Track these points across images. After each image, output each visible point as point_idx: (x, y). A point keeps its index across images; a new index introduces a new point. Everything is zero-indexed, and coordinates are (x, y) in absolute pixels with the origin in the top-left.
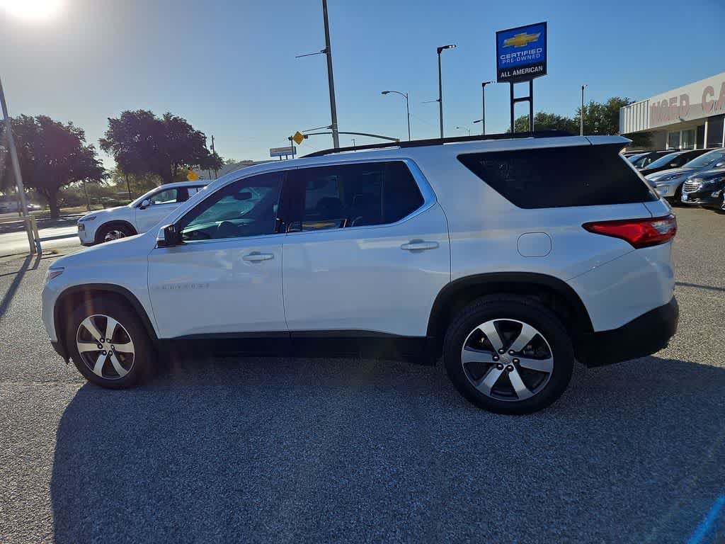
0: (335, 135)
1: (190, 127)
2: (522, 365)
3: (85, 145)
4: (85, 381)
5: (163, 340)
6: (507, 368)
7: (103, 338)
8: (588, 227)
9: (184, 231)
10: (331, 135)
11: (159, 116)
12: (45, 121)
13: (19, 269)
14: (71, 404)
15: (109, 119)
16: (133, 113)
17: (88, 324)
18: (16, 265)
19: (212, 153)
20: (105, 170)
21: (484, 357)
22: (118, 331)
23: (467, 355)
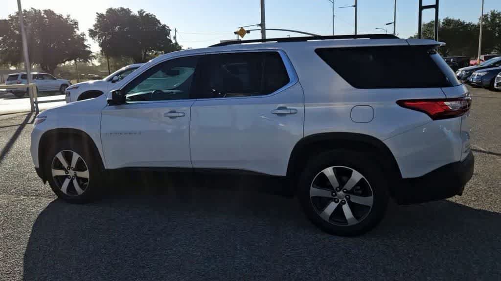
0: (263, 32)
1: (158, 21)
2: (352, 200)
3: (78, 32)
4: (56, 197)
5: (108, 170)
6: (341, 202)
7: (69, 167)
8: (401, 103)
9: (128, 96)
10: (260, 31)
11: (135, 12)
12: (49, 13)
13: (21, 122)
14: (44, 210)
15: (97, 13)
16: (114, 10)
17: (60, 156)
18: (19, 120)
19: (174, 42)
20: (92, 53)
21: (326, 193)
22: (80, 162)
23: (314, 191)
